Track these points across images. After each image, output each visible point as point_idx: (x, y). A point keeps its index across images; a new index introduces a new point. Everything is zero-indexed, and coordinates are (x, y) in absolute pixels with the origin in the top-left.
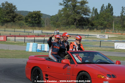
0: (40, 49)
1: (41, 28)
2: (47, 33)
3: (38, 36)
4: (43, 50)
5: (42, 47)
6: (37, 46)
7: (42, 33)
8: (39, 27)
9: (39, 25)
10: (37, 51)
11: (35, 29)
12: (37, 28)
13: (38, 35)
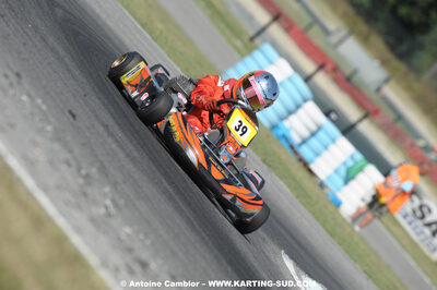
0: (296, 139)
1: (396, 63)
2: (400, 117)
3: (347, 82)
4: (305, 152)
5: (313, 134)
6: (298, 107)
7: (378, 90)
8: (392, 48)
9: (399, 41)
10: (274, 127)
11: (364, 40)
12: (378, 41)
13: (348, 79)
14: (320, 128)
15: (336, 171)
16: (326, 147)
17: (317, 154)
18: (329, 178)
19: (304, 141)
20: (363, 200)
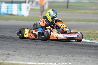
14: (8, 6)
15: (18, 10)
16: (12, 8)
17: (12, 11)
18: (18, 13)
19: (8, 11)
20: (26, 11)
